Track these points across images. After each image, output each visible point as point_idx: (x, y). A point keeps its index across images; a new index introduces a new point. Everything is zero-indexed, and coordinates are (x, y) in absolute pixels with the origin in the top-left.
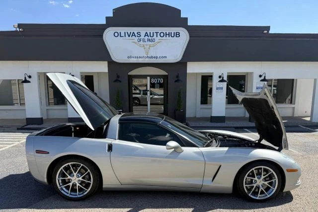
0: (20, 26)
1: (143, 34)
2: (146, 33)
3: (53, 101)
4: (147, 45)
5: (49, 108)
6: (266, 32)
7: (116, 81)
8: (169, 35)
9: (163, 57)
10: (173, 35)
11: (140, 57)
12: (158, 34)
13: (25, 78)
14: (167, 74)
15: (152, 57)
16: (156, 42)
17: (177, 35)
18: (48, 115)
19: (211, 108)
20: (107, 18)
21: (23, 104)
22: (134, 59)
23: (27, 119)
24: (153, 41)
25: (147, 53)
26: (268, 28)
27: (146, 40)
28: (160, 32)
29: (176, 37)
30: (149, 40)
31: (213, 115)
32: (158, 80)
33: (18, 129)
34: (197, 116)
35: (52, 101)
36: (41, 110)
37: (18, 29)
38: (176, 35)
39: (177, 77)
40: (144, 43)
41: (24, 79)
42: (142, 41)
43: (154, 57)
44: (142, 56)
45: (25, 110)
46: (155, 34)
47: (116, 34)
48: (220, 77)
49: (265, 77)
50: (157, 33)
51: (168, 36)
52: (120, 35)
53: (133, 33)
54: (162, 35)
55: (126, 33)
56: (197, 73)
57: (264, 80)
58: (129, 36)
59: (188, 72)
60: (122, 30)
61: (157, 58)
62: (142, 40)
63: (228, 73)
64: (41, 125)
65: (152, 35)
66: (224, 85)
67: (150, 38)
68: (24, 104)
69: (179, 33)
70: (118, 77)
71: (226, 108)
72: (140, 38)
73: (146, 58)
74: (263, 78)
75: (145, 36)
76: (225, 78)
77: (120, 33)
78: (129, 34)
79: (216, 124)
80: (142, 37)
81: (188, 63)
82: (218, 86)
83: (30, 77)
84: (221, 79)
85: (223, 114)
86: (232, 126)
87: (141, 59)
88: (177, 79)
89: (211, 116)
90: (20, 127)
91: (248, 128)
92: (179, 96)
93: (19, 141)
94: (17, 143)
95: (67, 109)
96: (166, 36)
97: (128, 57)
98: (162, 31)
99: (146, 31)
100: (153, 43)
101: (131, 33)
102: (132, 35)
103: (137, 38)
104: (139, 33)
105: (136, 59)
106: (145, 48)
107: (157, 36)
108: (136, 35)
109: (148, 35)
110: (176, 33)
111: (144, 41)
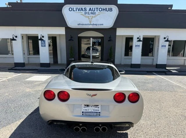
0: (9, 4)
1: (88, 9)
2: (90, 8)
4: (90, 16)
5: (29, 56)
6: (170, 8)
7: (70, 40)
8: (105, 10)
9: (101, 25)
10: (107, 10)
11: (86, 25)
12: (98, 9)
13: (13, 37)
14: (103, 36)
15: (93, 24)
16: (96, 14)
17: (111, 10)
18: (28, 60)
19: (131, 59)
21: (12, 54)
23: (15, 63)
24: (94, 14)
25: (90, 22)
26: (171, 6)
27: (90, 13)
28: (99, 8)
29: (110, 11)
30: (92, 13)
31: (133, 63)
32: (97, 40)
33: (9, 70)
34: (122, 64)
35: (32, 52)
37: (8, 6)
38: (110, 10)
39: (110, 38)
40: (89, 15)
41: (12, 38)
42: (87, 14)
43: (95, 25)
45: (14, 58)
46: (96, 9)
48: (138, 38)
49: (168, 39)
50: (97, 8)
51: (104, 10)
52: (73, 10)
53: (82, 8)
54: (100, 10)
55: (77, 9)
56: (123, 35)
57: (167, 41)
58: (79, 11)
59: (117, 34)
60: (75, 6)
61: (97, 25)
62: (87, 13)
63: (143, 36)
64: (23, 67)
65: (94, 10)
66: (141, 43)
69: (112, 8)
70: (72, 37)
71: (141, 59)
72: (86, 12)
74: (166, 39)
75: (89, 10)
76: (142, 39)
77: (73, 8)
79: (134, 69)
80: (87, 11)
81: (117, 29)
82: (136, 44)
83: (16, 37)
84: (139, 39)
85: (139, 63)
86: (145, 70)
87: (86, 26)
88: (109, 39)
89: (131, 64)
90: (10, 68)
91: (155, 72)
92: (111, 50)
93: (6, 78)
94: (4, 79)
95: (39, 58)
96: (103, 11)
97: (78, 25)
98: (100, 7)
99: (90, 7)
100: (94, 15)
101: (80, 8)
102: (81, 10)
103: (84, 12)
104: (85, 9)
105: (83, 26)
106: (89, 18)
107: (97, 11)
108: (84, 10)
109: (91, 10)
110: (110, 8)
111: (88, 13)
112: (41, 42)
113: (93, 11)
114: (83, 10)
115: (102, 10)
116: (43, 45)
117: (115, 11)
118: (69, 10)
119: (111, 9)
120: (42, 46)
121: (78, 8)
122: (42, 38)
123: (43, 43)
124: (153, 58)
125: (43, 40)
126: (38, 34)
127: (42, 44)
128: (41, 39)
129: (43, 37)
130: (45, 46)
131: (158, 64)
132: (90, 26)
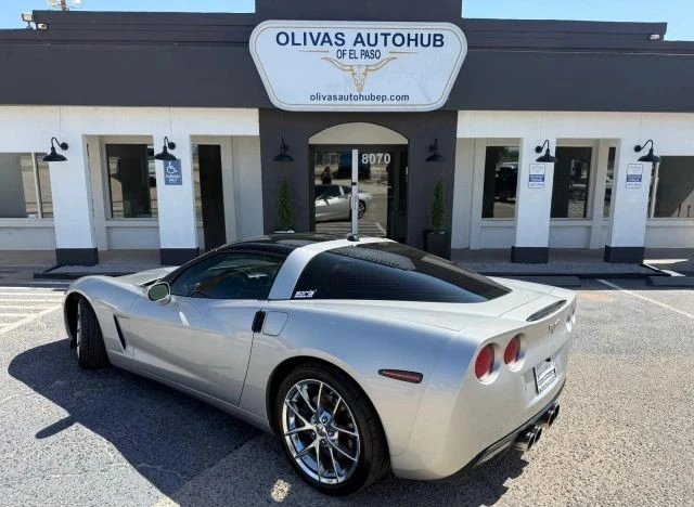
0: (38, 16)
2: (359, 35)
3: (122, 208)
4: (360, 66)
5: (111, 223)
6: (656, 36)
7: (280, 158)
8: (418, 40)
9: (399, 98)
10: (425, 42)
11: (341, 98)
12: (390, 38)
13: (53, 149)
14: (405, 142)
15: (371, 97)
16: (382, 58)
17: (438, 41)
18: (109, 243)
19: (513, 228)
21: (47, 215)
22: (326, 101)
23: (60, 252)
24: (374, 55)
25: (360, 87)
26: (662, 27)
27: (358, 55)
28: (393, 33)
29: (435, 45)
30: (365, 54)
31: (519, 244)
32: (377, 158)
33: (36, 276)
34: (472, 248)
35: (119, 207)
36: (94, 230)
37: (33, 25)
38: (435, 40)
39: (433, 148)
40: (353, 62)
41: (49, 152)
42: (347, 57)
43: (378, 98)
44: (347, 94)
45: (53, 228)
46: (381, 39)
48: (539, 150)
49: (651, 150)
50: (386, 35)
51: (413, 43)
52: (291, 39)
53: (326, 34)
54: (399, 40)
55: (308, 37)
56: (475, 139)
57: (649, 158)
58: (315, 44)
59: (458, 136)
60: (298, 27)
61: (383, 98)
62: (347, 53)
63: (558, 140)
64: (93, 265)
65: (372, 42)
66: (549, 169)
67: (367, 48)
68: (51, 214)
69: (442, 36)
70: (285, 147)
71: (551, 227)
72: (342, 48)
73: (356, 98)
74: (645, 152)
75: (356, 42)
76: (553, 153)
77: (293, 34)
78: (315, 38)
79: (526, 266)
80: (348, 46)
81: (460, 112)
82: (533, 173)
83: (64, 146)
84: (543, 153)
85: (542, 242)
87: (343, 102)
88: (432, 153)
89: (513, 248)
90: (41, 272)
91: (609, 277)
92: (437, 196)
93: (36, 311)
94: (31, 317)
95: (157, 228)
96: (409, 45)
97: (313, 98)
98: (398, 31)
99: (360, 31)
100: (375, 61)
101: (319, 34)
102: (323, 42)
103: (336, 48)
104: (340, 36)
105: (332, 102)
106: (354, 74)
107: (385, 45)
108: (333, 40)
109: (362, 42)
110: (435, 35)
111: (352, 55)
112: (166, 166)
113: (369, 44)
114: (330, 41)
115: (402, 44)
116: (172, 178)
117: (455, 45)
118: (279, 43)
119: (438, 38)
120: (167, 182)
121: (311, 34)
122: (169, 151)
123: (171, 170)
124: (588, 223)
125: (172, 158)
126: (152, 137)
127: (166, 173)
128: (165, 156)
129: (172, 146)
130: (179, 182)
131: (613, 245)
132: (358, 102)
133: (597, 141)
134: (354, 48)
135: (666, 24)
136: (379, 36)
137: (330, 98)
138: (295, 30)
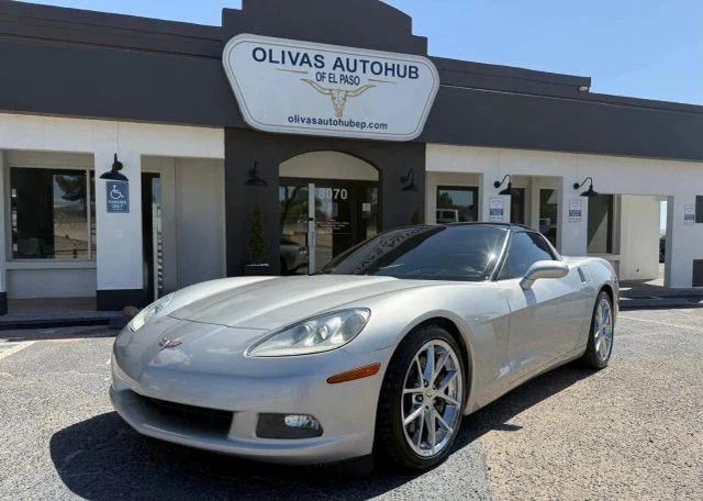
2: (339, 59)
4: (339, 91)
6: (584, 88)
7: (251, 182)
8: (393, 70)
9: (378, 126)
10: (402, 73)
11: (321, 122)
12: (368, 66)
15: (351, 123)
16: (361, 84)
17: (412, 73)
18: (9, 290)
20: (227, 13)
22: (305, 124)
24: (353, 81)
25: (339, 112)
27: (337, 79)
28: (372, 60)
29: (410, 77)
30: (344, 79)
38: (410, 72)
40: (332, 86)
42: (326, 80)
43: (357, 124)
44: (327, 118)
46: (360, 65)
47: (259, 55)
48: (497, 184)
49: (591, 186)
50: (365, 62)
51: (390, 73)
52: (268, 56)
53: (305, 55)
54: (377, 68)
55: (286, 55)
57: (588, 193)
58: (294, 63)
59: (427, 169)
61: (363, 125)
62: (327, 76)
64: (3, 315)
65: (352, 68)
66: (507, 201)
67: (346, 73)
69: (417, 68)
70: (254, 173)
72: (321, 70)
73: (335, 123)
75: (336, 66)
77: (271, 51)
78: (294, 58)
80: (328, 69)
81: (428, 146)
84: (505, 188)
87: (323, 126)
96: (386, 74)
97: (290, 119)
98: (375, 60)
99: (339, 55)
100: (354, 87)
101: (298, 54)
102: (302, 62)
103: (315, 70)
104: (319, 58)
105: (310, 125)
106: (333, 98)
107: (364, 72)
108: (313, 61)
109: (342, 66)
110: (411, 67)
111: (332, 79)
112: (109, 187)
113: (349, 70)
114: (309, 62)
116: (117, 204)
118: (255, 58)
120: (110, 209)
121: (289, 53)
123: (114, 195)
127: (109, 198)
130: (125, 209)
132: (338, 127)
133: (530, 179)
134: (333, 72)
135: (590, 79)
136: (358, 62)
137: (309, 121)
138: (272, 47)
